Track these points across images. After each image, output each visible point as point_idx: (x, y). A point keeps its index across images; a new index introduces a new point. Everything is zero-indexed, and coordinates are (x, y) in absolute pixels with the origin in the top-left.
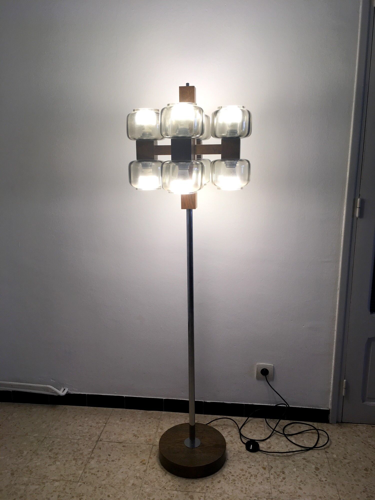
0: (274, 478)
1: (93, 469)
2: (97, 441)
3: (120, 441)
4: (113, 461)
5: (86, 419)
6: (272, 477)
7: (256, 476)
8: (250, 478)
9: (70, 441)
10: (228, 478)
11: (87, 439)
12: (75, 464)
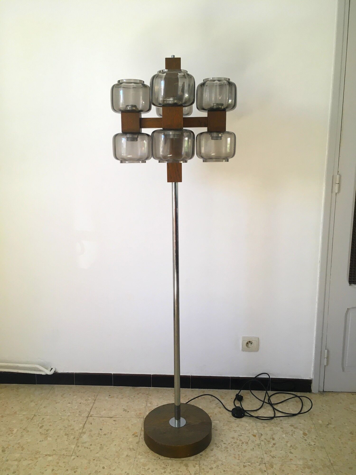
0: (265, 444)
1: (85, 443)
2: (88, 417)
3: (111, 416)
4: (105, 435)
5: (75, 397)
6: (263, 443)
7: (247, 443)
8: (241, 445)
9: (61, 418)
10: (220, 446)
11: (77, 415)
12: (67, 439)
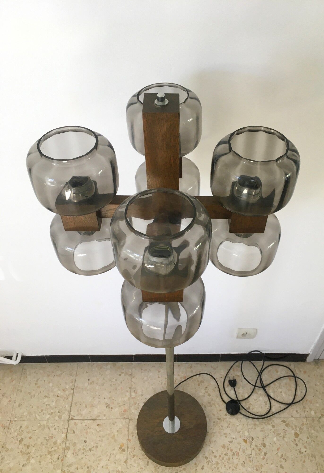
0: (256, 454)
2: (69, 420)
3: (94, 418)
4: (90, 450)
8: (232, 458)
9: (39, 423)
10: (211, 460)
11: (57, 418)
